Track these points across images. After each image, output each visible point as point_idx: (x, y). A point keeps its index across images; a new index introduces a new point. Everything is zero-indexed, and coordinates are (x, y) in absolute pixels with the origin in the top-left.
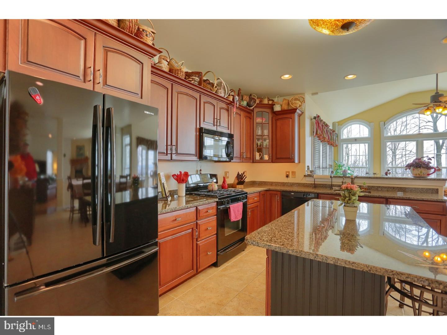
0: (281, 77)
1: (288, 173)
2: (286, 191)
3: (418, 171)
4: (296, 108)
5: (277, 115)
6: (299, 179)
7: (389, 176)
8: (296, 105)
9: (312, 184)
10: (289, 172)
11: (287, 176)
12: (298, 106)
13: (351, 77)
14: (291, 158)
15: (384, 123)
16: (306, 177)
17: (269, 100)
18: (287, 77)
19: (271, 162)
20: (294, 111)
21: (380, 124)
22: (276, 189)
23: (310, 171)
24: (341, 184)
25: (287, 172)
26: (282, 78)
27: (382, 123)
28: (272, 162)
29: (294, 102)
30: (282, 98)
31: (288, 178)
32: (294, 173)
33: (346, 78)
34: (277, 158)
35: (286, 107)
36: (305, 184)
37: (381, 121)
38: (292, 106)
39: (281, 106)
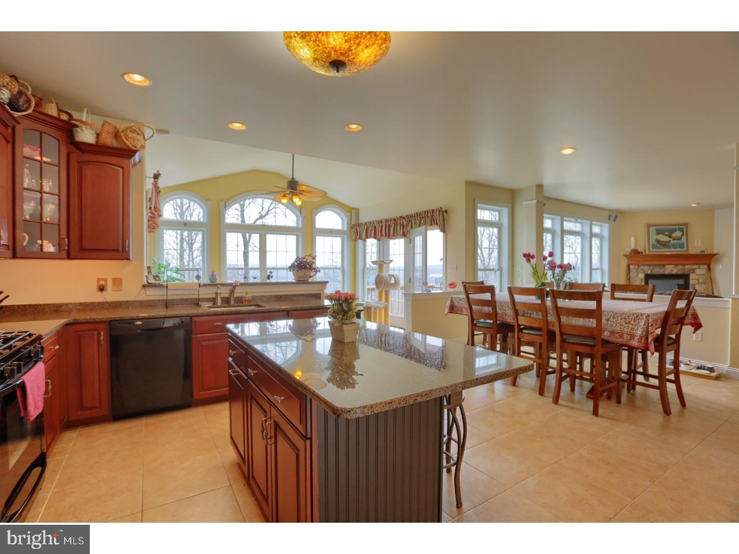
0: (123, 75)
1: (102, 283)
2: (122, 320)
3: (302, 273)
4: (134, 148)
5: (83, 152)
6: (131, 291)
7: (272, 280)
8: (135, 144)
9: (159, 300)
10: (105, 280)
11: (102, 289)
12: (139, 146)
13: (237, 126)
14: (121, 249)
15: (225, 204)
16: (147, 289)
17: (60, 111)
18: (137, 78)
19: (65, 257)
20: (130, 153)
21: (219, 204)
22: (94, 319)
23: (154, 276)
24: (214, 296)
25: (99, 280)
26: (126, 77)
27: (222, 204)
28: (69, 257)
29: (130, 135)
30: (102, 119)
31: (104, 292)
32: (117, 282)
33: (230, 126)
34: (82, 249)
35: (109, 140)
36: (144, 301)
37: (221, 201)
38: (126, 142)
39: (98, 135)
